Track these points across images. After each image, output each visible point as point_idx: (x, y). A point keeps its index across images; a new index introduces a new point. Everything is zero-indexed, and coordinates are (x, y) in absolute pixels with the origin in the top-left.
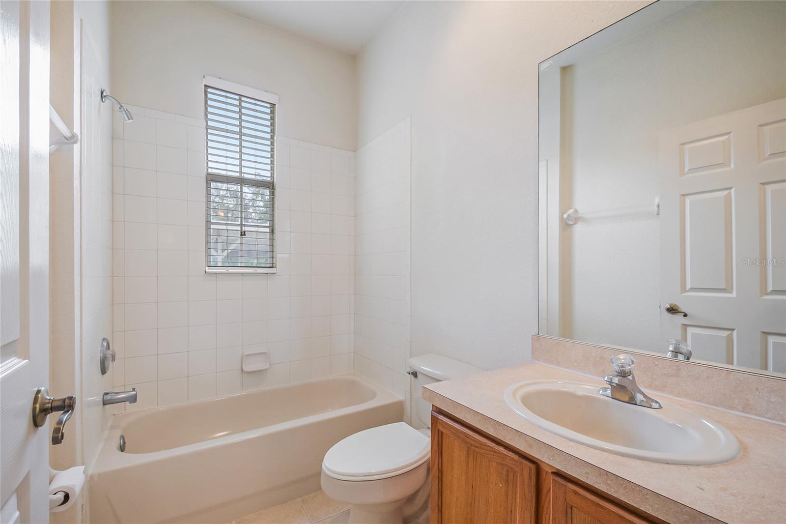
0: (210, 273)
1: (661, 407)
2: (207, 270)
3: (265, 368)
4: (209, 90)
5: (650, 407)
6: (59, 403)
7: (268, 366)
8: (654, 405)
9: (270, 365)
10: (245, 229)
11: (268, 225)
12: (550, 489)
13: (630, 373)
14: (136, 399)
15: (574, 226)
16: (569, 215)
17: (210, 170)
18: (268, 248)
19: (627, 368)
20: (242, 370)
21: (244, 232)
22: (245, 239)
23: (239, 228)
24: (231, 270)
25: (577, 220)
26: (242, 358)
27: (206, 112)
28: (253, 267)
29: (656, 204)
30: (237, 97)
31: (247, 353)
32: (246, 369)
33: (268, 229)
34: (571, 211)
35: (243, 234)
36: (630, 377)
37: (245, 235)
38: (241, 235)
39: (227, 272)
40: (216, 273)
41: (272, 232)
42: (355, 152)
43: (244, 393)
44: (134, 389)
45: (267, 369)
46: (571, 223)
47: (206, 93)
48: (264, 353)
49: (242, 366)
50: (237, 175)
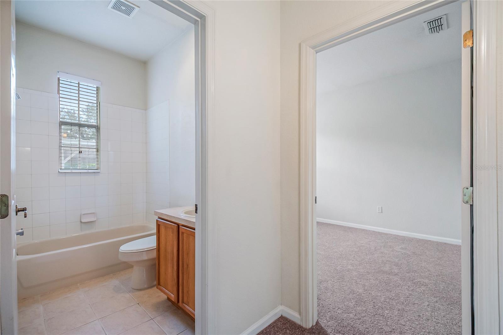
0: (62, 173)
2: (60, 171)
6: (22, 209)
7: (96, 219)
9: (97, 219)
10: (81, 150)
11: (95, 147)
14: (23, 234)
17: (61, 120)
18: (95, 156)
20: (81, 222)
21: (81, 151)
22: (81, 155)
23: (78, 149)
24: (74, 171)
26: (81, 215)
27: (59, 90)
28: (86, 169)
30: (77, 83)
31: (84, 213)
32: (83, 221)
33: (95, 149)
35: (80, 152)
37: (81, 153)
38: (79, 153)
39: (71, 172)
40: (65, 172)
41: (98, 151)
42: (146, 110)
43: (83, 233)
44: (22, 229)
45: (95, 221)
48: (93, 213)
49: (81, 219)
50: (77, 122)
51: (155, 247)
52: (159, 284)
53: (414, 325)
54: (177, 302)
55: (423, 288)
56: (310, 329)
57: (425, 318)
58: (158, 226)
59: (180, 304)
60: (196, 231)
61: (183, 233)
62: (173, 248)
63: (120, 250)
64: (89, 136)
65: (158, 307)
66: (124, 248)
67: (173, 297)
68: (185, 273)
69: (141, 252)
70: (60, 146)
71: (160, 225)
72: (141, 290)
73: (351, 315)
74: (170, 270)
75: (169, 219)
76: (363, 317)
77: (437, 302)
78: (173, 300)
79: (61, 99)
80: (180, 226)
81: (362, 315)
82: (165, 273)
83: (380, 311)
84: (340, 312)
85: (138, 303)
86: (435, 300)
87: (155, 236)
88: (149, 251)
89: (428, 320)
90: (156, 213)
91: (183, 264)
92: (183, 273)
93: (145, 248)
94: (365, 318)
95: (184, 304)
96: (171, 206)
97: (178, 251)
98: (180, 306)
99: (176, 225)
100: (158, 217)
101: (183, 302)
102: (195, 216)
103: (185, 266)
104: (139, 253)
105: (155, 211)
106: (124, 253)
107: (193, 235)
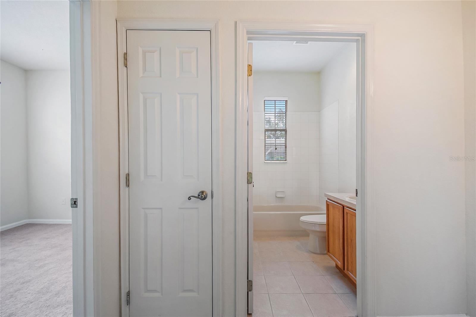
0: (266, 162)
3: (283, 196)
4: (265, 101)
7: (284, 196)
10: (276, 147)
11: (284, 145)
17: (265, 128)
18: (284, 151)
20: (276, 197)
22: (276, 151)
23: (275, 147)
24: (272, 162)
26: (276, 192)
27: (265, 109)
30: (274, 101)
35: (276, 149)
41: (286, 148)
42: (319, 112)
43: (277, 205)
47: (264, 102)
48: (283, 192)
49: (276, 195)
50: (274, 128)
51: (325, 222)
52: (328, 251)
54: (343, 269)
58: (328, 206)
59: (346, 271)
60: (357, 212)
61: (347, 213)
62: (339, 225)
63: (300, 219)
64: (279, 135)
65: (328, 269)
66: (303, 218)
67: (340, 264)
68: (349, 247)
69: (315, 224)
70: (265, 146)
71: (329, 206)
72: (315, 253)
74: (337, 242)
75: (335, 200)
78: (340, 267)
79: (266, 115)
80: (345, 207)
82: (333, 244)
85: (313, 261)
87: (325, 215)
88: (321, 225)
90: (326, 195)
91: (347, 239)
92: (347, 246)
93: (318, 221)
95: (349, 272)
96: (340, 191)
97: (343, 227)
98: (346, 273)
99: (342, 206)
100: (328, 198)
101: (348, 270)
102: (355, 200)
103: (349, 241)
104: (314, 224)
105: (325, 194)
106: (304, 222)
107: (355, 215)
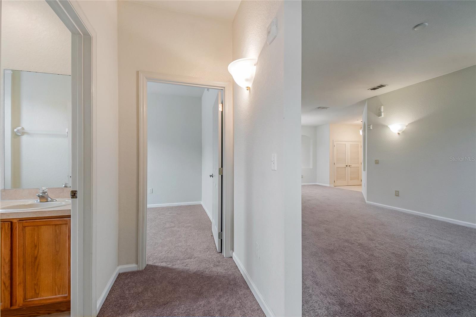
1: (56, 201)
5: (53, 201)
8: (54, 200)
12: (17, 227)
13: (46, 192)
15: (22, 136)
16: (18, 130)
19: (45, 191)
25: (23, 133)
29: (66, 132)
34: (19, 128)
36: (46, 194)
46: (19, 134)
53: (194, 244)
55: (190, 228)
56: (144, 269)
57: (196, 239)
61: (24, 227)
68: (30, 268)
73: (163, 253)
76: (170, 251)
77: (198, 231)
80: (16, 222)
81: (169, 250)
83: (176, 245)
84: (156, 255)
86: (197, 231)
89: (198, 239)
94: (171, 251)
95: (29, 300)
101: (26, 299)
103: (30, 260)
